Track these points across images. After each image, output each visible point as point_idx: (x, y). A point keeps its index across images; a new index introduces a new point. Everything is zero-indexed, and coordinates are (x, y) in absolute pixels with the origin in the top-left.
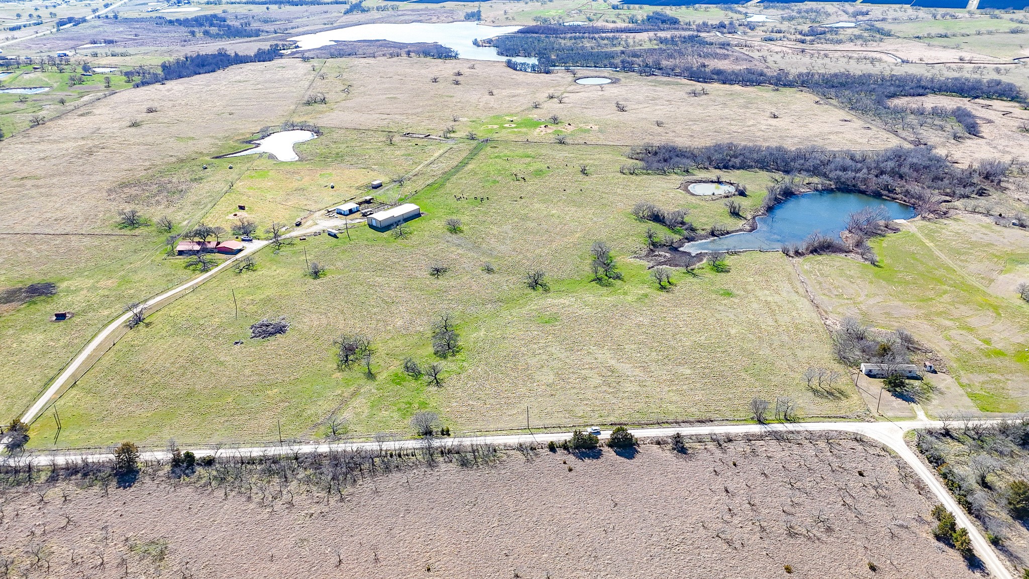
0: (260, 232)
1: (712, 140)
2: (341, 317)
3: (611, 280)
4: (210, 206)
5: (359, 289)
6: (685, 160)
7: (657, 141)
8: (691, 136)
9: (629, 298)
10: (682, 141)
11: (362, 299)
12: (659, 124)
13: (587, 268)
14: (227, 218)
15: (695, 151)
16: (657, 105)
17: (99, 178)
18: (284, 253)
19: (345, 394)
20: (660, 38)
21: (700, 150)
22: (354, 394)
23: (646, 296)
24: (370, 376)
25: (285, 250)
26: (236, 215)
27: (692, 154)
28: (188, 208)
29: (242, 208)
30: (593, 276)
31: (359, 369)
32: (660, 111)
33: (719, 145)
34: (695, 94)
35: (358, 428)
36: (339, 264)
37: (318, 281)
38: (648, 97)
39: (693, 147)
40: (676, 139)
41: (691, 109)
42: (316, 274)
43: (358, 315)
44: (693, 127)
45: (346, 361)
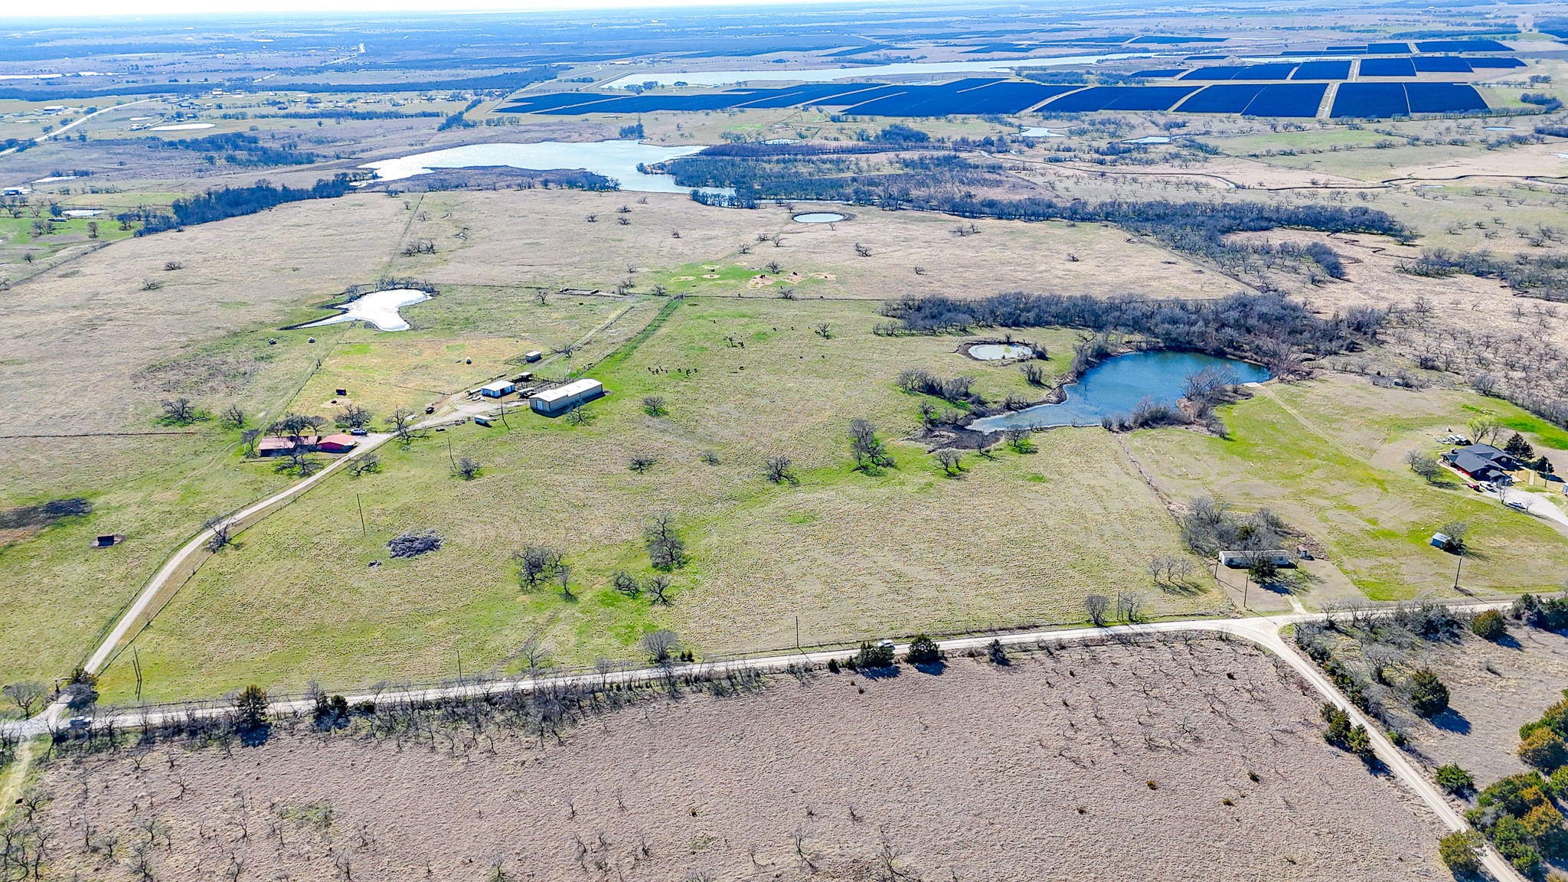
0: (376, 422)
1: (993, 289)
2: (515, 526)
3: (880, 468)
4: (292, 392)
5: (533, 491)
6: (960, 316)
7: (921, 291)
8: (965, 286)
9: (908, 489)
10: (953, 293)
11: (540, 502)
12: (918, 271)
13: (847, 454)
14: (322, 406)
15: (972, 303)
16: (911, 247)
17: (113, 360)
18: (416, 449)
19: (540, 621)
20: (904, 160)
21: (979, 303)
22: (551, 620)
23: (931, 485)
24: (569, 597)
25: (417, 445)
26: (334, 402)
27: (968, 308)
28: (261, 395)
29: (341, 392)
30: (856, 464)
31: (551, 589)
32: (918, 255)
33: (1004, 296)
34: (962, 233)
35: (565, 659)
36: (498, 460)
37: (474, 482)
38: (897, 237)
39: (968, 299)
40: (944, 290)
41: (959, 253)
42: (468, 474)
43: (538, 523)
45: (533, 580)
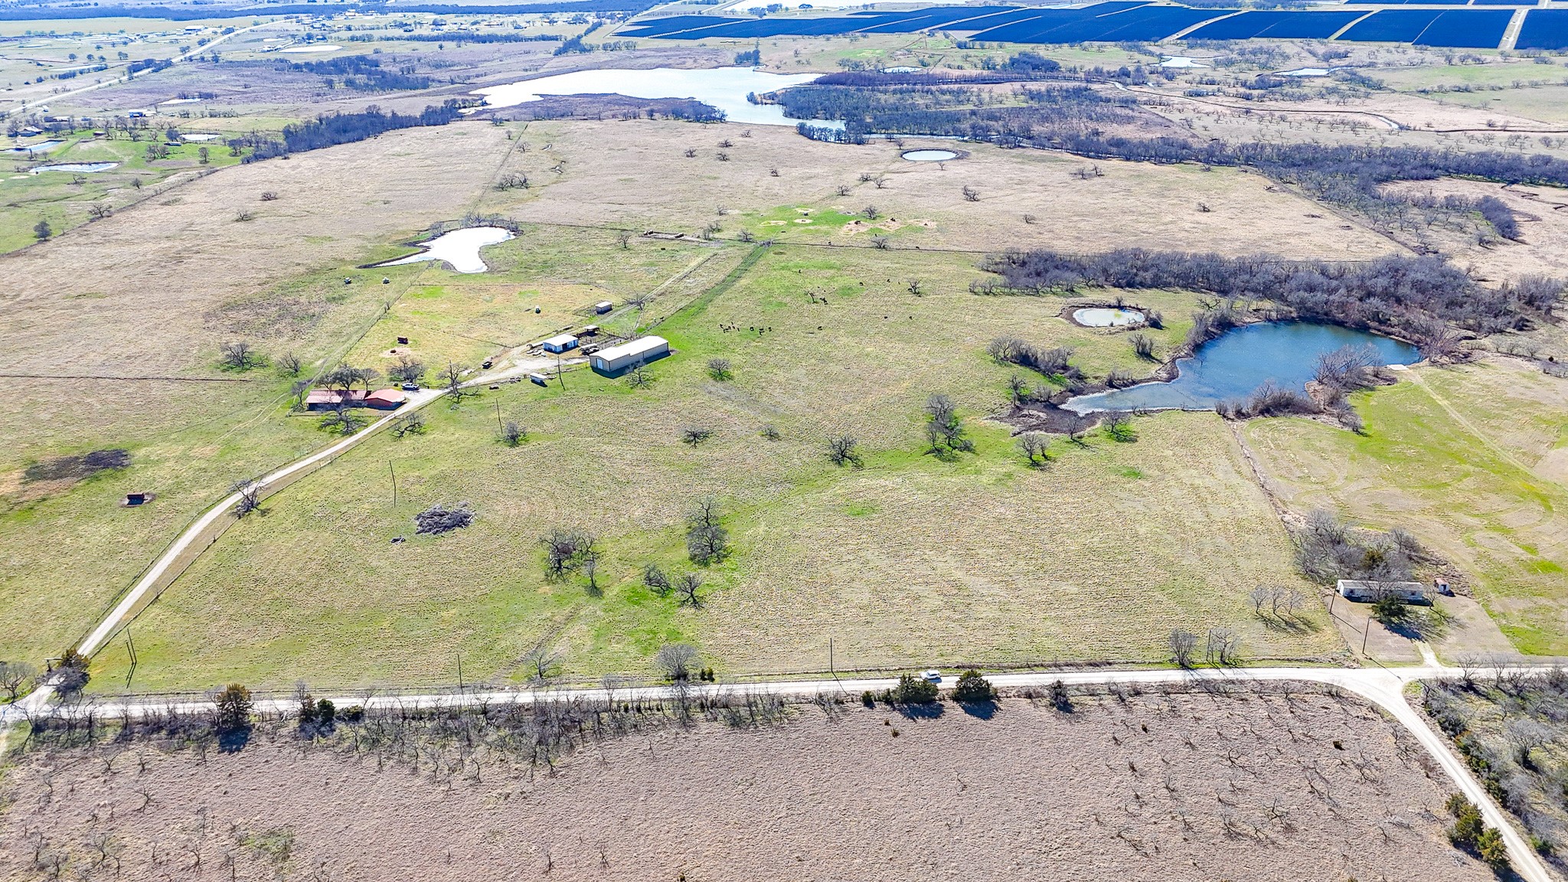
0: (430, 376)
1: (1109, 243)
2: (551, 504)
3: (956, 452)
4: (355, 338)
5: (577, 463)
6: (1068, 275)
7: (1026, 245)
8: (1077, 238)
9: (984, 479)
10: (1063, 246)
11: (583, 476)
12: (1028, 220)
13: (920, 434)
14: (381, 355)
15: (1083, 259)
16: (1025, 191)
17: (191, 296)
18: (465, 409)
19: (558, 618)
20: (1030, 92)
21: (1092, 258)
22: (569, 619)
23: (1010, 475)
24: (595, 591)
25: (468, 403)
26: (393, 352)
27: (1079, 264)
28: (324, 341)
29: (403, 341)
30: (929, 446)
31: (577, 580)
32: (1031, 201)
33: (1120, 252)
34: (1083, 175)
35: (577, 668)
36: (547, 425)
37: (517, 450)
38: (1011, 179)
39: (1080, 254)
40: (1055, 242)
41: (1077, 198)
42: (514, 440)
43: (576, 500)
44: (1082, 225)
45: (559, 568)
